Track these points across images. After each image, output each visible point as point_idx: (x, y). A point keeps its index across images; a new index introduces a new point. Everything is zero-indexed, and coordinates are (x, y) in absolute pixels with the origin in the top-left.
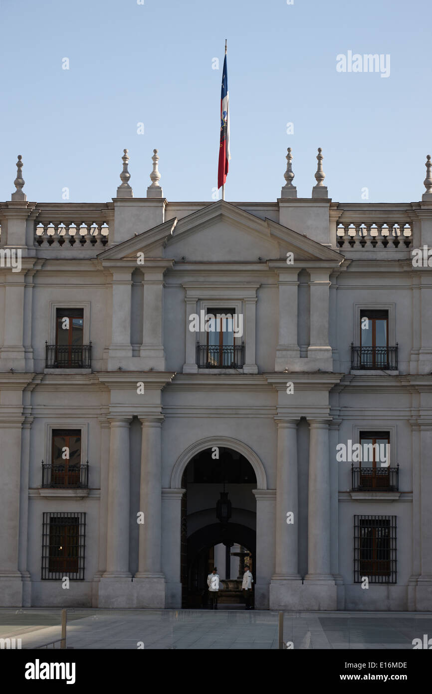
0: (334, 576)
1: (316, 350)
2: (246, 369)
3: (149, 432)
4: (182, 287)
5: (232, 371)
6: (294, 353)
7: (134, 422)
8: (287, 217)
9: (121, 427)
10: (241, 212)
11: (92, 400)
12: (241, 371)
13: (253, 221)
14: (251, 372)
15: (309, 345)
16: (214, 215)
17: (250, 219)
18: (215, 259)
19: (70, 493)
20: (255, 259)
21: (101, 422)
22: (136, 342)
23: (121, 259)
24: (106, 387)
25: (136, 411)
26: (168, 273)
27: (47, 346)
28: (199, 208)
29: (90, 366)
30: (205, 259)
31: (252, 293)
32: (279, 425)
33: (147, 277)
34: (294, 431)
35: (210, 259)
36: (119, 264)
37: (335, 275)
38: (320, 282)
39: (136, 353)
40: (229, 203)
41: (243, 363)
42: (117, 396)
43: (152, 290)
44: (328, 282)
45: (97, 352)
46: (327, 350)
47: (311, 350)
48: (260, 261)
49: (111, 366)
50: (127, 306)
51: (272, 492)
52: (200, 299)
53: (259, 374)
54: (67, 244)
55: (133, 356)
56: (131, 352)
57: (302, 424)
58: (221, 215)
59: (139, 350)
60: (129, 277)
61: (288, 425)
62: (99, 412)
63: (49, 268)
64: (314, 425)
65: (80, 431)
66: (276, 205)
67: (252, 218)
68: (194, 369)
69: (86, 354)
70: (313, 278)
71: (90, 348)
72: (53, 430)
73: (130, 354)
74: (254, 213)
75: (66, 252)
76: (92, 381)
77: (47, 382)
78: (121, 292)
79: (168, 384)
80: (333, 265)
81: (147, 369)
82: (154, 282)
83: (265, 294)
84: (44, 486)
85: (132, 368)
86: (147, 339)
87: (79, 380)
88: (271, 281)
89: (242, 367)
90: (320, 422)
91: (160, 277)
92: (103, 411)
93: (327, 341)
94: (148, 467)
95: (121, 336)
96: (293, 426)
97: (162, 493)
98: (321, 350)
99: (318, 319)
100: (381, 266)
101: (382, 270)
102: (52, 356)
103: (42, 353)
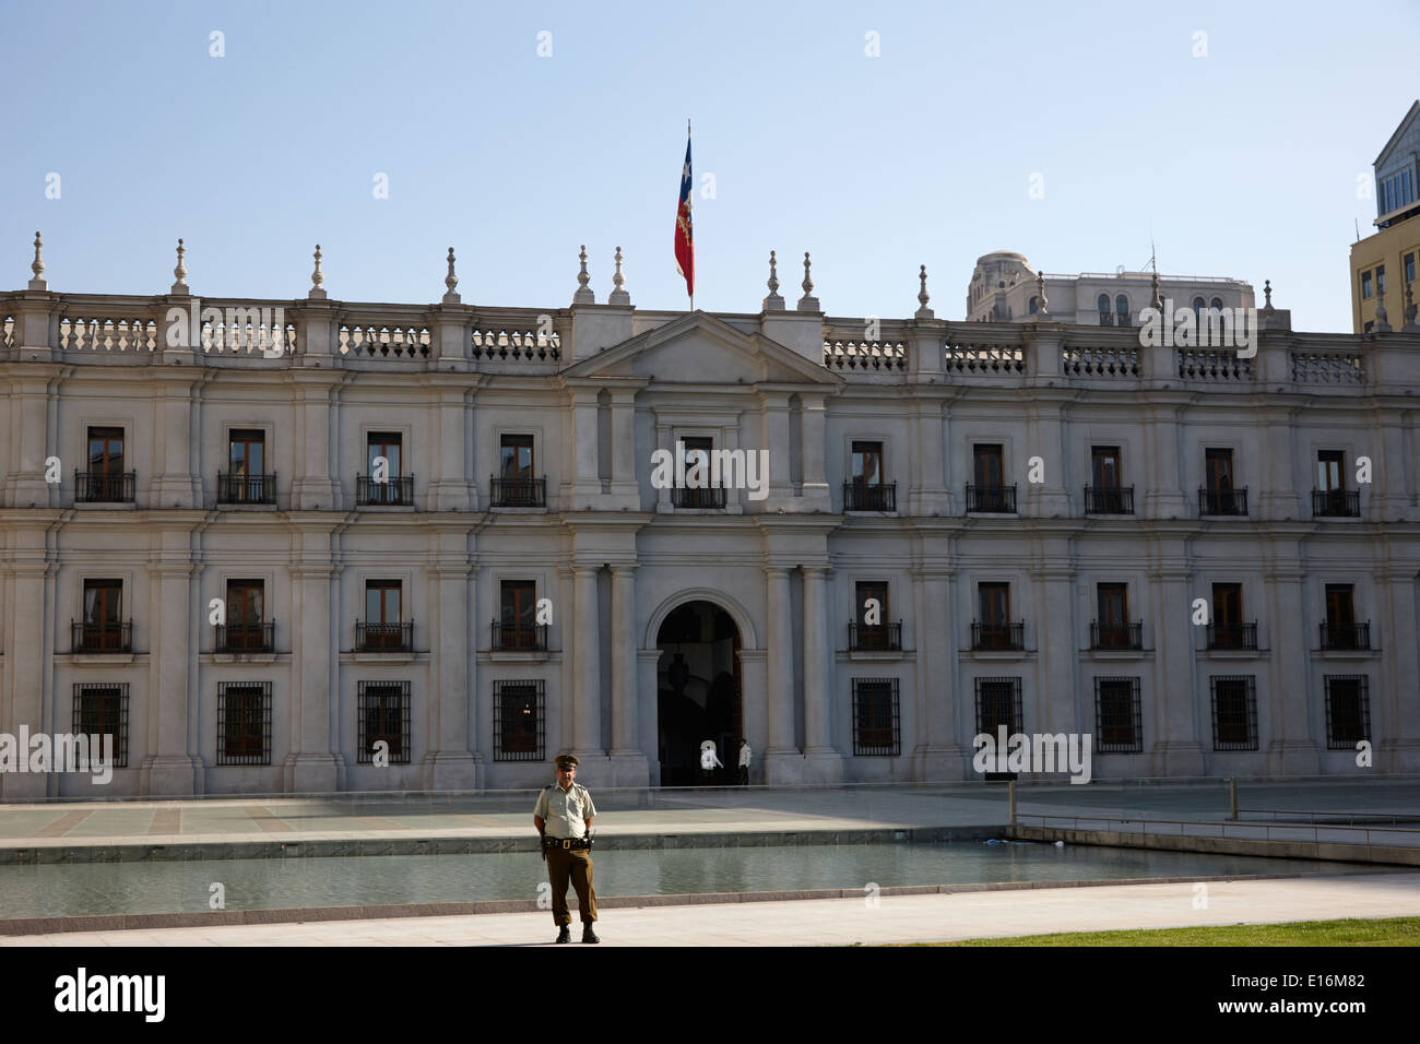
0: (837, 749)
1: (812, 488)
2: (729, 509)
3: (622, 583)
4: (652, 411)
5: (713, 511)
6: (789, 490)
7: (604, 572)
8: (772, 330)
9: (589, 577)
10: (721, 325)
11: (549, 545)
12: (723, 511)
13: (735, 335)
14: (735, 512)
15: (802, 483)
16: (688, 328)
17: (731, 333)
18: (688, 379)
19: (528, 657)
20: (733, 379)
21: (560, 572)
22: (605, 476)
23: (588, 377)
24: (568, 530)
25: (607, 558)
26: (640, 394)
27: (492, 481)
28: (672, 318)
29: (544, 505)
30: (677, 379)
31: (733, 420)
32: (770, 574)
33: (616, 399)
34: (787, 581)
35: (683, 379)
36: (586, 383)
37: (830, 400)
38: (814, 407)
39: (606, 490)
40: (707, 313)
41: (725, 502)
42: (582, 541)
43: (621, 416)
44: (823, 408)
45: (552, 488)
46: (825, 488)
47: (807, 488)
48: (741, 383)
49: (577, 505)
50: (594, 434)
51: (763, 653)
52: (673, 427)
53: (744, 515)
54: (510, 357)
55: (603, 493)
56: (600, 488)
57: (797, 574)
58: (697, 327)
59: (610, 486)
60: (594, 398)
61: (782, 574)
62: (557, 559)
63: (494, 386)
64: (809, 575)
65: (533, 582)
66: (759, 318)
67: (734, 332)
68: (670, 509)
69: (538, 491)
70: (805, 404)
71: (543, 482)
72: (503, 582)
73: (600, 491)
74: (736, 326)
75: (511, 366)
76: (552, 523)
77: (497, 524)
78: (585, 417)
79: (645, 526)
80: (830, 389)
81: (620, 508)
82: (625, 406)
83: (747, 421)
84: (494, 649)
85: (603, 507)
86: (617, 472)
87: (537, 522)
88: (753, 406)
89: (724, 507)
90: (817, 571)
91: (631, 399)
92: (564, 558)
93: (823, 477)
94: (622, 625)
95: (587, 469)
96: (787, 575)
97: (638, 655)
98: (817, 488)
99: (812, 453)
100: (877, 392)
101: (878, 395)
102: (497, 492)
103: (486, 490)
